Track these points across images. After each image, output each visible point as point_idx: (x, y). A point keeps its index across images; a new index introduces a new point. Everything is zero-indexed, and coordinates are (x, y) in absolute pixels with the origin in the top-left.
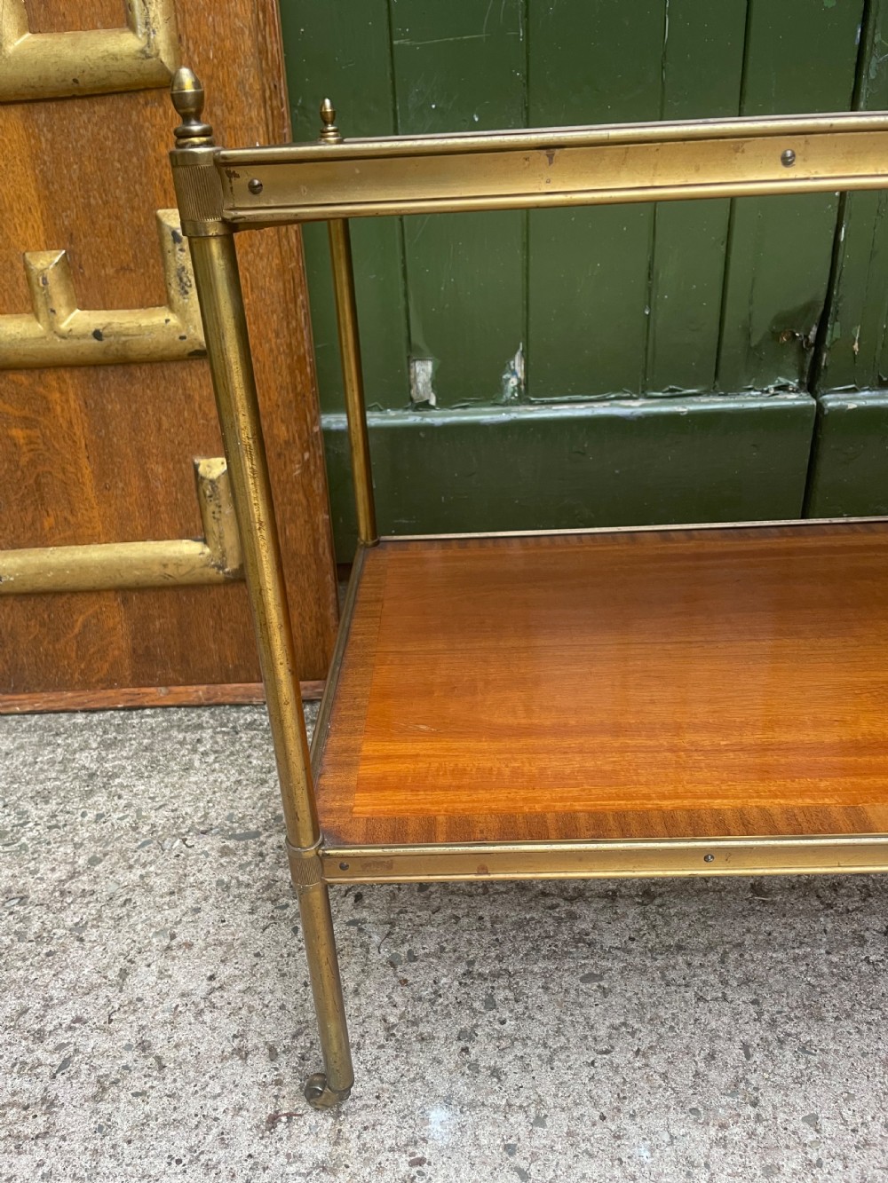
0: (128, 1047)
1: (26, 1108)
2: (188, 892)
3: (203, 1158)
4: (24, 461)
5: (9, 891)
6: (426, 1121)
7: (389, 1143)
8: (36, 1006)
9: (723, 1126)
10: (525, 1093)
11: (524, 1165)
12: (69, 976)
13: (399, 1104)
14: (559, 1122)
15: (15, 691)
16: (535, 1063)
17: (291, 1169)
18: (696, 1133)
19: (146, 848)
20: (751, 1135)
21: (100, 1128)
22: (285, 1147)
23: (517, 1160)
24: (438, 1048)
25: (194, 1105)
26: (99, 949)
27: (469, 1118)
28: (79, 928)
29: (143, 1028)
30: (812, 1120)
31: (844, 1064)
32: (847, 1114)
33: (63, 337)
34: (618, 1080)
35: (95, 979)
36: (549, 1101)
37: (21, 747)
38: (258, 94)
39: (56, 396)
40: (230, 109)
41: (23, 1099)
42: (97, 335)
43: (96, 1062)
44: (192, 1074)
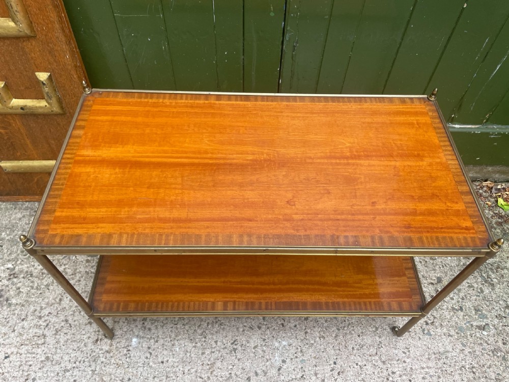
0: (63, 321)
1: (39, 337)
2: (77, 274)
3: (81, 349)
4: (6, 138)
5: (27, 272)
6: (131, 341)
7: (123, 346)
8: (38, 309)
9: (196, 343)
10: (155, 334)
11: (151, 351)
12: (46, 300)
13: (126, 337)
14: (161, 341)
15: (19, 195)
16: (159, 327)
17: (100, 352)
18: (190, 345)
19: (65, 259)
20: (202, 345)
21: (57, 342)
22: (100, 347)
23: (150, 351)
24: (137, 323)
25: (79, 337)
26: (53, 292)
27: (141, 341)
28: (47, 286)
29: (66, 316)
30: (216, 342)
31: (228, 328)
32: (224, 340)
33: (10, 109)
34: (177, 331)
35: (53, 301)
36: (160, 336)
37: (24, 217)
38: (64, 42)
39: (12, 121)
40: (55, 45)
41: (38, 335)
42: (22, 108)
43: (55, 325)
44: (78, 329)
